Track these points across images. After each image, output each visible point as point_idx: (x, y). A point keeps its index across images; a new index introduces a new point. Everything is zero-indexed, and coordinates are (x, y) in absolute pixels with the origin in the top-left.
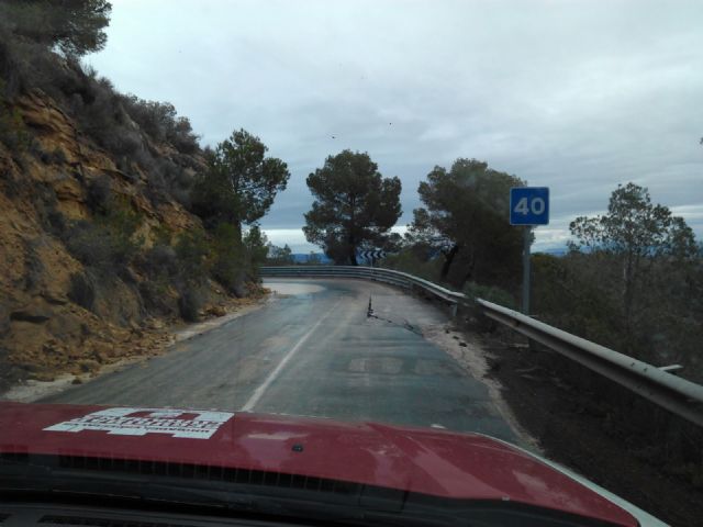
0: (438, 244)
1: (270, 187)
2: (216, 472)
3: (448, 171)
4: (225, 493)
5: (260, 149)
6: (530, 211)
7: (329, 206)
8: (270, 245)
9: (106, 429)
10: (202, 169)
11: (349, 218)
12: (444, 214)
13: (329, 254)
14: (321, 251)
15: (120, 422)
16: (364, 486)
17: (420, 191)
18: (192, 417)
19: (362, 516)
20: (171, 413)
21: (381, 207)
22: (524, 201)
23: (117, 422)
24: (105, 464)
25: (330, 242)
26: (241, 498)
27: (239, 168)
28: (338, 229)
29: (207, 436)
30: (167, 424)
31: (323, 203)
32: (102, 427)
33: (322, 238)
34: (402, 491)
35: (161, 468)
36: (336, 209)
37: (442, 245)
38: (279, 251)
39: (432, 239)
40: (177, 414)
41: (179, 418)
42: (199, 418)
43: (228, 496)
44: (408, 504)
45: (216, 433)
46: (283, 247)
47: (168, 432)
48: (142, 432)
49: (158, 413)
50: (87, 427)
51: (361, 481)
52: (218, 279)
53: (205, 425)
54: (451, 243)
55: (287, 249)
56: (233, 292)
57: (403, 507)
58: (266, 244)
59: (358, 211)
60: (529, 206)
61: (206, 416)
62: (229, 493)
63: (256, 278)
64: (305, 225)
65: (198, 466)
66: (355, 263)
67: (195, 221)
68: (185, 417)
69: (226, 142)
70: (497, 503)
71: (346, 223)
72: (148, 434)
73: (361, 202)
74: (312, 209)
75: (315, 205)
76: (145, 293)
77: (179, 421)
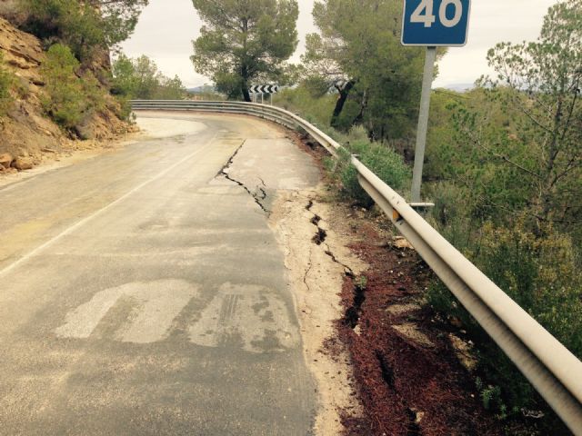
0: (333, 77)
6: (437, 19)
7: (218, 31)
11: (241, 46)
12: (340, 42)
13: (220, 86)
14: (211, 83)
17: (315, 14)
21: (275, 34)
25: (220, 74)
28: (228, 59)
31: (213, 29)
33: (212, 69)
36: (226, 36)
37: (338, 80)
38: (169, 82)
39: (327, 73)
54: (346, 77)
55: (177, 81)
56: (74, 133)
59: (251, 38)
60: (436, 12)
64: (194, 54)
66: (248, 99)
71: (237, 53)
73: (254, 28)
74: (200, 35)
75: (203, 30)
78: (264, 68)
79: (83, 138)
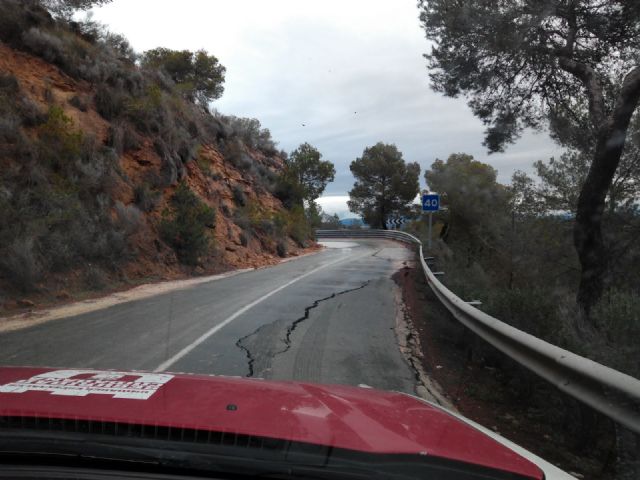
1: (323, 179)
2: (150, 431)
3: (445, 162)
4: (156, 451)
5: (317, 155)
7: (366, 185)
8: (324, 213)
9: (49, 390)
10: (279, 167)
11: (381, 194)
13: (367, 220)
14: (360, 218)
15: (64, 383)
16: (291, 442)
18: (133, 379)
19: (290, 471)
20: (114, 375)
21: (404, 185)
22: (428, 201)
23: (61, 383)
24: (43, 423)
25: (367, 212)
26: (174, 455)
27: (304, 167)
28: (373, 202)
29: (145, 396)
30: (109, 385)
31: (362, 183)
32: (47, 388)
33: (361, 209)
34: (326, 447)
35: (97, 427)
36: (371, 188)
38: (330, 218)
40: (120, 376)
41: (120, 380)
42: (139, 380)
43: (160, 454)
44: (331, 458)
45: (155, 394)
46: (333, 215)
47: (109, 393)
48: (83, 393)
49: (102, 375)
50: (31, 389)
51: (288, 438)
52: (292, 237)
53: (145, 386)
55: (336, 217)
56: (301, 246)
57: (327, 462)
58: (320, 213)
59: (387, 188)
61: (147, 378)
62: (161, 450)
63: (314, 237)
64: (349, 200)
65: (132, 425)
66: (386, 228)
67: (278, 203)
68: (126, 379)
69: (296, 151)
70: (416, 457)
71: (378, 198)
72: (89, 396)
73: (390, 182)
74: (353, 187)
75: (356, 185)
76: (263, 244)
77: (121, 383)
78: (396, 206)
79: (303, 247)
